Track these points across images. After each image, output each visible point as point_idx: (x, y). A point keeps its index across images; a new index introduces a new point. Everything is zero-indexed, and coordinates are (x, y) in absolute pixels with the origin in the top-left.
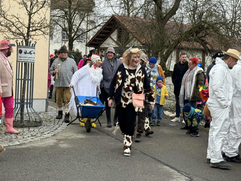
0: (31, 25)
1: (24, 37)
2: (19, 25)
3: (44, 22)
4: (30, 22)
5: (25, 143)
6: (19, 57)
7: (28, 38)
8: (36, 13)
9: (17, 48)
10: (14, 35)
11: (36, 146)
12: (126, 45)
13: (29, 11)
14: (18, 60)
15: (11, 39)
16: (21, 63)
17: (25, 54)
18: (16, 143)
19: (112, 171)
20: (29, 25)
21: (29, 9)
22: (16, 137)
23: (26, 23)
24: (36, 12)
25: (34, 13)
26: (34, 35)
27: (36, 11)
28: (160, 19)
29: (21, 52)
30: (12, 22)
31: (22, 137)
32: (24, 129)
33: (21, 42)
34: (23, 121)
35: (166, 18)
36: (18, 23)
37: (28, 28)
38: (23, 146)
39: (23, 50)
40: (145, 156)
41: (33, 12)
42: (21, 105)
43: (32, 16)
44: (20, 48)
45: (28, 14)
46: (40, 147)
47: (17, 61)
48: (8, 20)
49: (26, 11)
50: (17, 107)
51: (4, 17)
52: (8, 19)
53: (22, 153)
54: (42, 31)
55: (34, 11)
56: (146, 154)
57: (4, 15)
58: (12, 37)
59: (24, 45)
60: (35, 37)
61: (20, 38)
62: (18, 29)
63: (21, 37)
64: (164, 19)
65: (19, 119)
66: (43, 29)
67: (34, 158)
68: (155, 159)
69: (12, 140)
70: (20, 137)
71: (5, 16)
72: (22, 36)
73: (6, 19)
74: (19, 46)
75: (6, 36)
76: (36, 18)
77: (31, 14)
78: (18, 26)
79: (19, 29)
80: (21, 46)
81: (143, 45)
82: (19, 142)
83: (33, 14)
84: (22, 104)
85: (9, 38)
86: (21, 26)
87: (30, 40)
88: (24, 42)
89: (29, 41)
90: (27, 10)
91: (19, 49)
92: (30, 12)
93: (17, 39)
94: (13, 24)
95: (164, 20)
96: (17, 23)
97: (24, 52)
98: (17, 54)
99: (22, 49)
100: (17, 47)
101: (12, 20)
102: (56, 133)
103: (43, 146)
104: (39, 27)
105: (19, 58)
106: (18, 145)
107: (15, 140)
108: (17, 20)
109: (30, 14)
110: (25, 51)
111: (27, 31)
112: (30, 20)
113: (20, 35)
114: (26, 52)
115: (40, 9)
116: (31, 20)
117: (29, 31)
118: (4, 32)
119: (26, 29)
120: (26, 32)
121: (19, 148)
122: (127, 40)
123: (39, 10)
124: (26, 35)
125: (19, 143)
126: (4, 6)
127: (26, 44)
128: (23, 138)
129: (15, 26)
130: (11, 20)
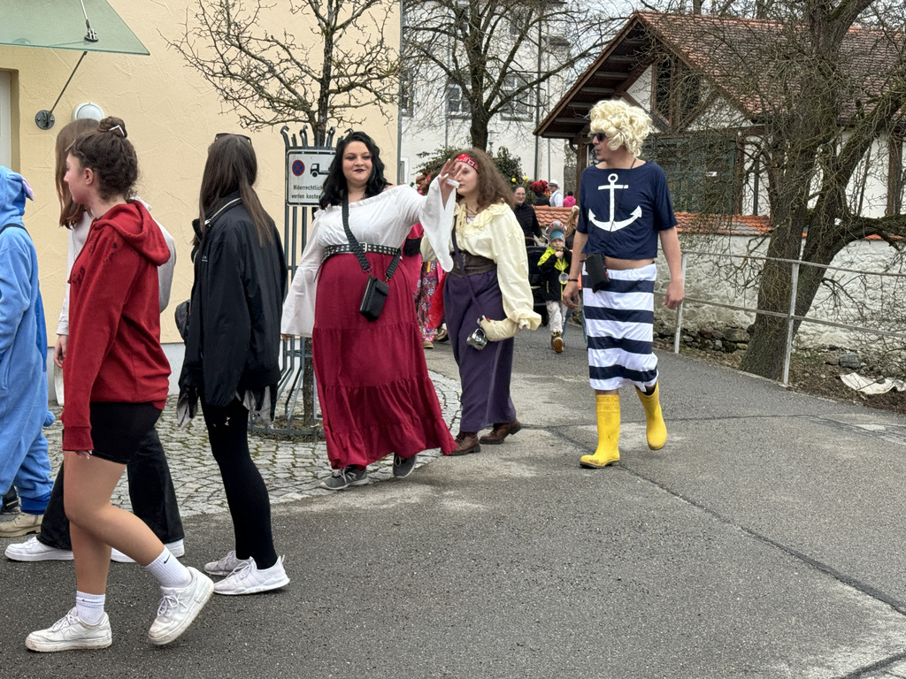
0: (334, 72)
1: (311, 114)
2: (293, 72)
3: (379, 58)
4: (329, 59)
5: (321, 496)
6: (295, 187)
7: (322, 118)
8: (351, 25)
9: (287, 155)
10: (274, 107)
11: (358, 508)
12: (687, 125)
13: (324, 20)
14: (291, 200)
15: (265, 122)
16: (300, 209)
17: (315, 175)
18: (290, 495)
19: (637, 600)
20: (327, 69)
21: (324, 11)
22: (288, 475)
23: (317, 64)
24: (348, 22)
25: (343, 26)
26: (345, 106)
27: (350, 17)
28: (818, 17)
29: (299, 168)
30: (267, 64)
31: (310, 474)
32: (318, 447)
33: (301, 132)
34: (312, 416)
35: (844, 15)
36: (288, 64)
37: (324, 82)
38: (316, 508)
39: (308, 161)
40: (760, 546)
41: (338, 24)
42: (306, 359)
43: (335, 37)
44: (297, 155)
45: (323, 31)
46: (373, 512)
47: (287, 202)
48: (253, 57)
49: (316, 21)
50: (292, 368)
51: (240, 47)
52: (253, 52)
53: (311, 531)
54: (370, 90)
55: (343, 17)
56: (766, 540)
57: (238, 40)
58: (269, 115)
59: (311, 143)
60: (348, 114)
61: (296, 120)
62: (287, 86)
63: (300, 114)
64: (836, 18)
65: (299, 410)
66: (376, 84)
67: (354, 550)
68: (800, 556)
69: (277, 486)
70: (304, 473)
71: (244, 40)
72: (302, 113)
73: (248, 53)
74: (292, 148)
75: (248, 115)
76: (349, 44)
77: (333, 30)
78: (289, 75)
79: (293, 86)
80: (300, 148)
81: (754, 121)
82: (300, 492)
83: (340, 31)
84: (307, 356)
85: (257, 121)
86: (299, 74)
87: (331, 123)
88: (310, 131)
89: (328, 128)
90: (318, 15)
91: (293, 158)
92: (328, 24)
93: (284, 124)
94: (271, 70)
95: (837, 22)
96: (284, 65)
97: (312, 170)
98: (287, 179)
99: (303, 158)
100: (286, 151)
101: (267, 56)
102: (429, 459)
103: (385, 506)
104: (362, 75)
105: (294, 192)
106: (296, 502)
107: (286, 485)
108: (285, 55)
109: (329, 31)
110: (315, 167)
111: (321, 92)
112: (328, 51)
113: (295, 109)
114: (318, 169)
115: (363, 9)
116: (335, 50)
117: (325, 94)
118: (242, 101)
119: (317, 87)
120: (318, 96)
121: (301, 514)
122: (693, 107)
123: (359, 15)
124: (315, 107)
125: (299, 497)
126: (237, 6)
127: (315, 139)
128: (315, 477)
129: (278, 76)
130: (262, 54)
